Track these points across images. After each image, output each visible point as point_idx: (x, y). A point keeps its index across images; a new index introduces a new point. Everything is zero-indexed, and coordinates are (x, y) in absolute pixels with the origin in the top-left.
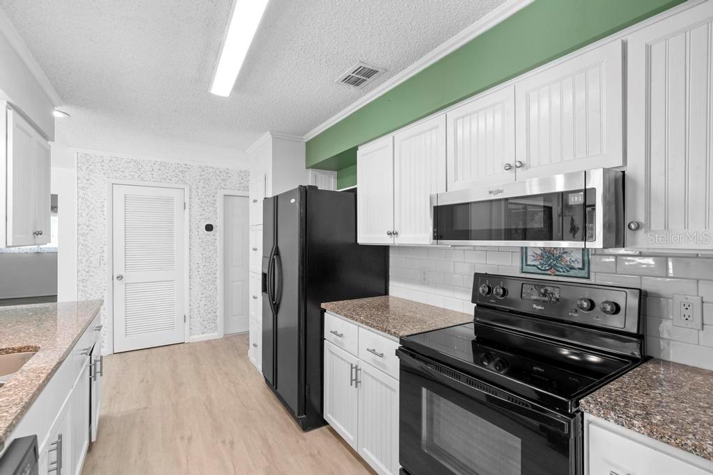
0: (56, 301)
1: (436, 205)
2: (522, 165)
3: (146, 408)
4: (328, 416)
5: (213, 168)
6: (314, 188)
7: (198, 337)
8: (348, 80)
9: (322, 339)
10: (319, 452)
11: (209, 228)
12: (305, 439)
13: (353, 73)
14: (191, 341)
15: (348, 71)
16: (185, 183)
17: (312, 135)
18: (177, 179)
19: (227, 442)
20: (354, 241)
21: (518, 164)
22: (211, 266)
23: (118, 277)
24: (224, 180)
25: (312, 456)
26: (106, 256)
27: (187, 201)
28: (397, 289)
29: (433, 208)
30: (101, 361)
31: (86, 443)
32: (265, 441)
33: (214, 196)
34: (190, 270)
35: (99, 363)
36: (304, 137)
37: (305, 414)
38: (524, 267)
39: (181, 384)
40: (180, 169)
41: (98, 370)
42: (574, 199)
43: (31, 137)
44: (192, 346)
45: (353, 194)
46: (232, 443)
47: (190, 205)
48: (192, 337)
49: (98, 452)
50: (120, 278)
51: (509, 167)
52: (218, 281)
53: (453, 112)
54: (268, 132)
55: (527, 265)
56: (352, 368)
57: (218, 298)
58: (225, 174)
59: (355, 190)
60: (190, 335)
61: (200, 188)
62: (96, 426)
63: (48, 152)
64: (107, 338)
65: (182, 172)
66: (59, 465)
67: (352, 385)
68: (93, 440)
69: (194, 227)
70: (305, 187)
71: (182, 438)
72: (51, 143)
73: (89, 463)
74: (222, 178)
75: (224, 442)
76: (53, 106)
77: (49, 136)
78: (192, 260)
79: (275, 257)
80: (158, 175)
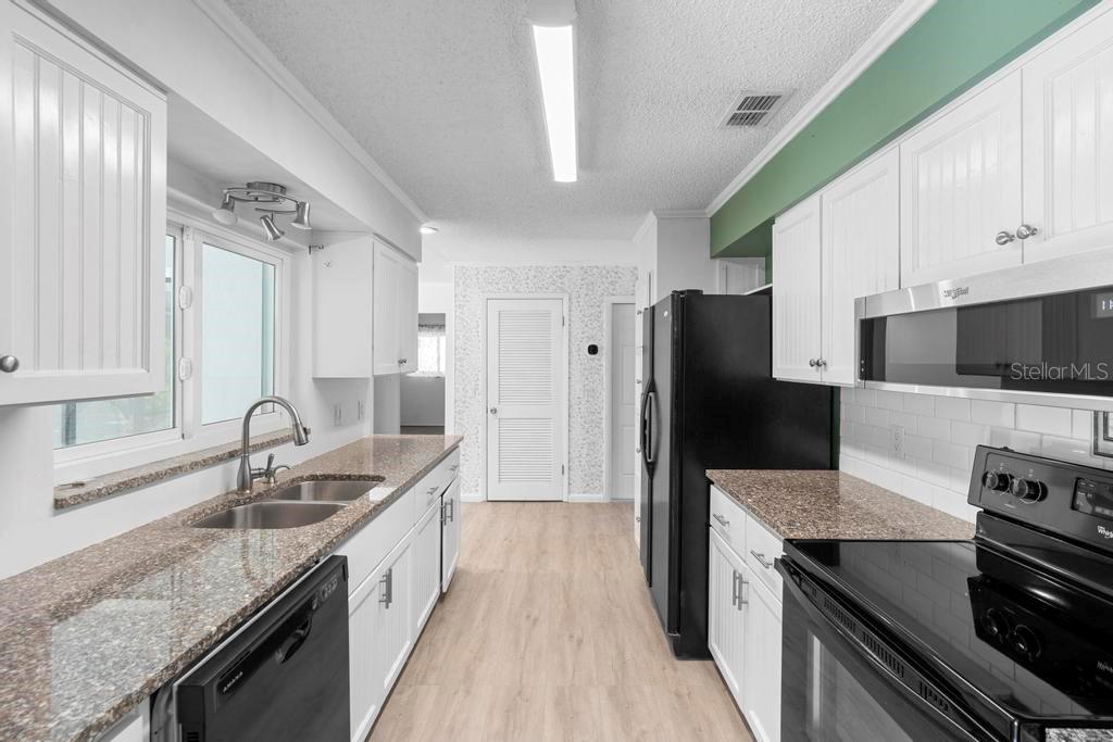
0: (443, 433)
1: (863, 317)
2: (1033, 232)
3: (502, 571)
4: (713, 645)
5: (597, 267)
6: (697, 293)
7: (578, 497)
8: (736, 120)
9: (708, 525)
10: (689, 694)
11: (593, 350)
12: (675, 669)
13: (739, 109)
14: (570, 501)
15: (731, 108)
16: (564, 291)
17: (717, 204)
18: (554, 287)
19: (576, 637)
20: (768, 375)
21: (1025, 231)
22: (595, 402)
23: (492, 411)
24: (612, 283)
25: (678, 695)
26: (481, 388)
27: (566, 315)
28: (854, 462)
29: (858, 323)
30: (451, 504)
31: (435, 593)
32: (621, 654)
33: (599, 307)
34: (570, 406)
35: (449, 506)
36: (707, 211)
37: (679, 632)
38: (1101, 441)
39: (545, 552)
40: (558, 274)
41: (449, 514)
42: (1107, 305)
43: (396, 262)
44: (571, 507)
45: (766, 298)
46: (580, 642)
47: (570, 320)
48: (571, 496)
49: (449, 604)
50: (494, 411)
51: (1006, 238)
52: (604, 423)
53: (909, 142)
54: (651, 213)
55: (1107, 439)
56: (735, 578)
57: (604, 446)
58: (613, 274)
59: (769, 292)
60: (569, 492)
61: (582, 296)
62: (447, 575)
63: (415, 275)
64: (481, 482)
65: (561, 277)
66: (388, 598)
67: (734, 604)
68: (444, 590)
69: (574, 349)
70: (682, 292)
71: (528, 617)
72: (418, 264)
73: (438, 613)
74: (610, 280)
75: (571, 637)
76: (420, 223)
77: (415, 257)
78: (573, 393)
79: (651, 394)
80: (534, 284)
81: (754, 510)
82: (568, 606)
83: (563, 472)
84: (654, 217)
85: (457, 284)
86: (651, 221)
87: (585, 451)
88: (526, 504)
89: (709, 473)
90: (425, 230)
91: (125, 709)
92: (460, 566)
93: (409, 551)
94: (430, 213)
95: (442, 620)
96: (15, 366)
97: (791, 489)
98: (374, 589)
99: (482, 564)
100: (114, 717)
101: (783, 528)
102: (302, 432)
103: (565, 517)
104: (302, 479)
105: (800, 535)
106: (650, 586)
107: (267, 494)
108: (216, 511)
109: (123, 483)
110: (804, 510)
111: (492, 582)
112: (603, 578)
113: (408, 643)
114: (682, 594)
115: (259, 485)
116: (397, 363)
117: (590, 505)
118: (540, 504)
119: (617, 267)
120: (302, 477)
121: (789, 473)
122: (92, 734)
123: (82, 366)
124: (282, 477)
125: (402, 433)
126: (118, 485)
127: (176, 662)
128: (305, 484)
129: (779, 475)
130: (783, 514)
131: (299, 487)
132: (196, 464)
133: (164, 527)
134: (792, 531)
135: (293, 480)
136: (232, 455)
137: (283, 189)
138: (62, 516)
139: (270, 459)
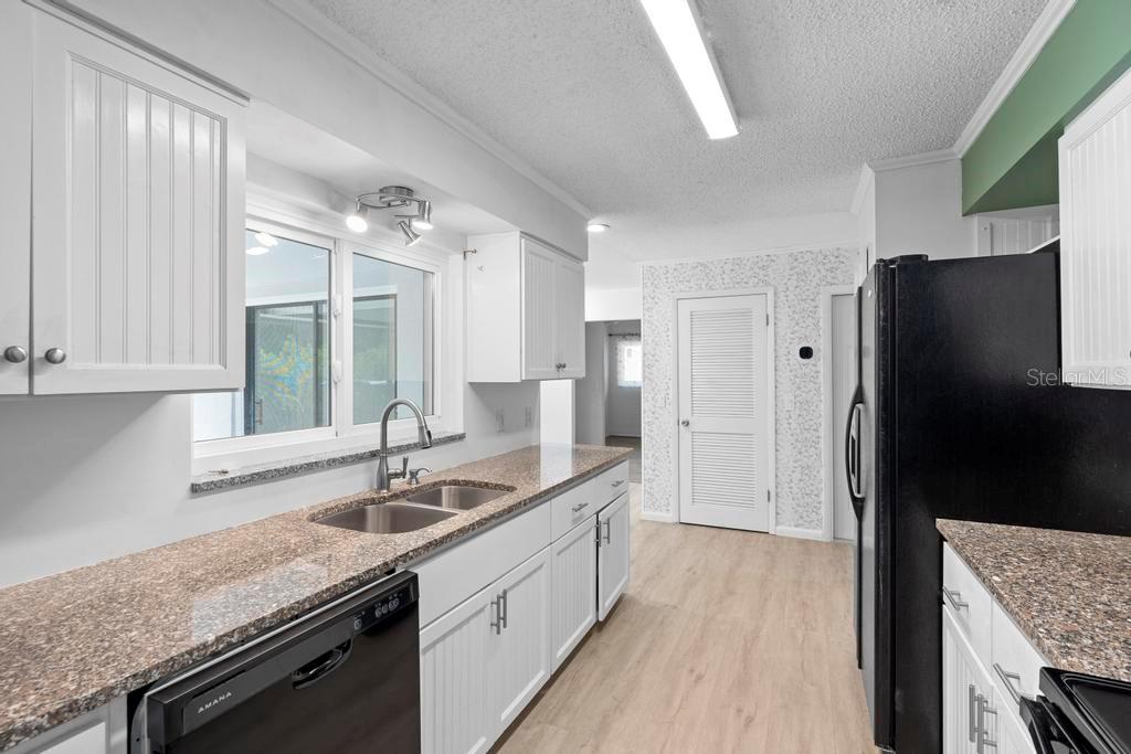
5: (811, 252)
6: (919, 259)
7: (787, 530)
11: (806, 353)
14: (778, 534)
16: (767, 284)
18: (756, 280)
19: (746, 713)
22: (810, 417)
23: (683, 423)
24: (831, 270)
26: (672, 392)
27: (771, 312)
30: (608, 524)
31: (586, 621)
33: (813, 300)
34: (776, 420)
35: (605, 526)
36: (955, 149)
39: (731, 593)
40: (760, 265)
41: (605, 535)
43: (552, 261)
44: (777, 539)
46: (749, 721)
47: (776, 318)
48: (779, 528)
50: (687, 424)
52: (822, 441)
54: (862, 165)
56: (972, 698)
57: (823, 472)
58: (833, 259)
59: (1054, 249)
60: (777, 524)
61: (791, 288)
62: (607, 604)
63: (580, 275)
64: (673, 501)
65: (763, 268)
66: (500, 621)
67: (972, 739)
68: (601, 619)
69: (782, 351)
70: (892, 261)
71: (692, 671)
72: (585, 264)
73: (591, 643)
74: (828, 266)
75: (739, 711)
76: (584, 222)
77: (579, 255)
78: (780, 405)
79: (859, 406)
80: (732, 279)
81: (1000, 598)
82: (745, 668)
83: (769, 500)
84: (870, 170)
85: (645, 285)
86: (867, 175)
87: (797, 475)
88: (724, 531)
89: (941, 524)
90: (595, 228)
91: (66, 715)
92: (631, 592)
93: (542, 572)
94: (595, 209)
95: (593, 652)
96: (63, 358)
97: (1092, 570)
98: (481, 610)
99: (654, 595)
100: (49, 722)
101: (1048, 643)
102: (426, 435)
103: (767, 553)
104: (444, 483)
105: (1085, 665)
106: (860, 667)
107: (403, 494)
108: (350, 507)
109: (256, 474)
110: (1111, 615)
111: (660, 618)
112: (800, 641)
113: (542, 673)
114: (897, 693)
115: (398, 484)
116: (554, 368)
117: (803, 542)
118: (740, 534)
119: (838, 249)
120: (445, 481)
121: (1098, 539)
122: (14, 737)
123: (149, 360)
124: (425, 478)
125: (607, 444)
126: (252, 475)
127: (150, 670)
128: (445, 489)
129: (1076, 541)
130: (1059, 616)
131: (440, 491)
132: (334, 460)
133: (290, 519)
134: (1067, 652)
135: (436, 483)
136: (373, 454)
137: (410, 191)
138: (199, 499)
139: (405, 461)
